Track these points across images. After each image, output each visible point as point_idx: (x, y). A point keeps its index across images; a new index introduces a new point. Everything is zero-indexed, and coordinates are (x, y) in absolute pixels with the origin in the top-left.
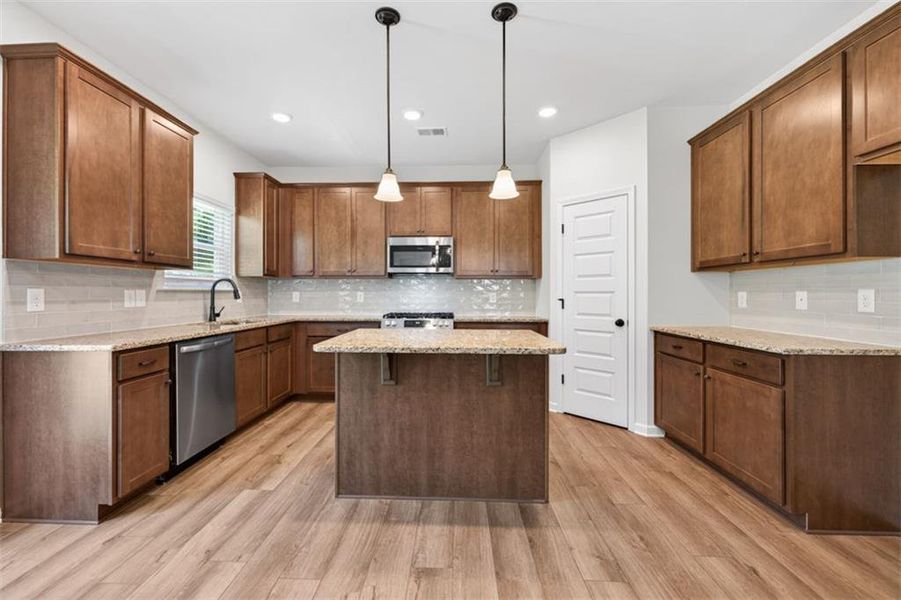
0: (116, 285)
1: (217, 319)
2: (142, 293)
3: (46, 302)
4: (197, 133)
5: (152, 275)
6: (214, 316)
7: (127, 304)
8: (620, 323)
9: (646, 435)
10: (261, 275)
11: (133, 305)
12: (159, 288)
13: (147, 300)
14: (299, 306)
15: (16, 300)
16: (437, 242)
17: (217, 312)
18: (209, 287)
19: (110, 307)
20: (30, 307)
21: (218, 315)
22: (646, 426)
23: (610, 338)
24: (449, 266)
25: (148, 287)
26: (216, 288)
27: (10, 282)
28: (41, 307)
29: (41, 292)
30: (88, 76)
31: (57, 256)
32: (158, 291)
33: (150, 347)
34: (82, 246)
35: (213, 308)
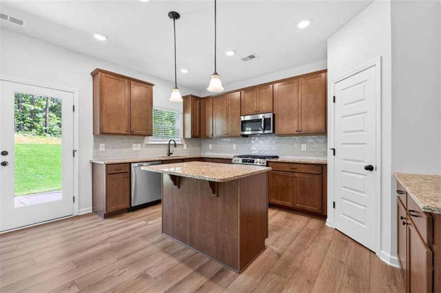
0: (129, 142)
1: (171, 155)
2: (140, 145)
3: (105, 148)
4: (154, 85)
5: (144, 139)
6: (170, 154)
7: (134, 149)
8: (370, 168)
9: (389, 263)
10: (190, 137)
11: (136, 149)
12: (146, 143)
13: (141, 147)
14: (211, 151)
15: (96, 147)
16: (263, 117)
17: (171, 152)
18: (168, 143)
19: (126, 150)
20: (101, 149)
21: (172, 154)
22: (389, 256)
23: (364, 179)
24: (270, 129)
25: (142, 143)
26: (170, 143)
27: (95, 141)
28: (104, 150)
29: (104, 145)
30: (108, 75)
31: (99, 134)
32: (146, 144)
33: (120, 164)
34: (106, 130)
35: (169, 151)
